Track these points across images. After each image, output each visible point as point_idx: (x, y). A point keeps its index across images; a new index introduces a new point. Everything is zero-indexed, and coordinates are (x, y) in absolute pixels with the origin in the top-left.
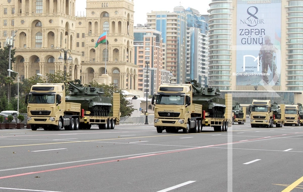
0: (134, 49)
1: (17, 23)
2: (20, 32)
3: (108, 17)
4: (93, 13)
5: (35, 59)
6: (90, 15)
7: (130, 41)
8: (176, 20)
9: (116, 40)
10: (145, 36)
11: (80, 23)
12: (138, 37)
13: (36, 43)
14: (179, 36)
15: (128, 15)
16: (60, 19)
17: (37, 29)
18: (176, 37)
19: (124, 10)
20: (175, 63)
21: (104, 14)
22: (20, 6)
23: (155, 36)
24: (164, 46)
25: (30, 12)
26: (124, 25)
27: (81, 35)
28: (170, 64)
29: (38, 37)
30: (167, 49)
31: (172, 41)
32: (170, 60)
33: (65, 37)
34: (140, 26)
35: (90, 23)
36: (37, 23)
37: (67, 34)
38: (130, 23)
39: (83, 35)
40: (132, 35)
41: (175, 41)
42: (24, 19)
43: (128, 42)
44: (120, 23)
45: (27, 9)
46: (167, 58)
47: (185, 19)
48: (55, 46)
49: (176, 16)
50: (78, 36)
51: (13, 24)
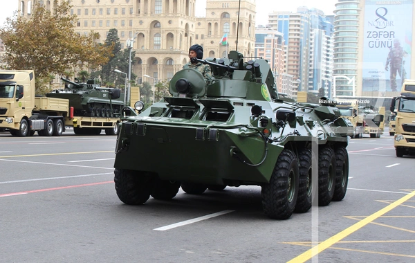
0: (254, 51)
1: (135, 24)
2: (138, 33)
3: (229, 17)
4: (213, 13)
5: (153, 61)
6: (210, 16)
7: (252, 43)
8: (299, 21)
10: (266, 38)
11: (199, 24)
12: (260, 39)
13: (155, 45)
14: (302, 38)
15: (250, 16)
16: (180, 20)
17: (156, 30)
18: (298, 39)
19: (246, 11)
20: (297, 66)
21: (225, 15)
22: (138, 6)
23: (277, 38)
24: (285, 48)
25: (149, 13)
26: (245, 27)
27: (200, 37)
28: (291, 67)
29: (156, 39)
30: (289, 52)
31: (295, 43)
32: (291, 63)
33: (184, 38)
34: (261, 27)
35: (210, 24)
36: (155, 24)
37: (186, 35)
38: (252, 24)
39: (202, 36)
40: (253, 36)
41: (298, 44)
42: (142, 19)
43: (249, 44)
44: (241, 24)
45: (146, 9)
46: (289, 61)
47: (308, 20)
48: (174, 48)
49: (299, 16)
50: (197, 38)
51: (131, 25)
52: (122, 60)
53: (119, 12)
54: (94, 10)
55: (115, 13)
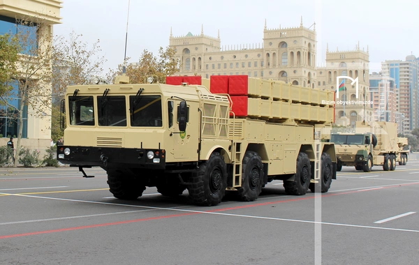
0: (369, 94)
1: (266, 74)
3: (346, 66)
6: (330, 66)
7: (366, 87)
8: (408, 68)
10: (380, 83)
11: (321, 73)
12: (374, 84)
14: (411, 82)
16: (303, 70)
17: (284, 78)
18: (408, 83)
19: (361, 60)
20: (408, 106)
21: (342, 65)
22: (268, 60)
23: (389, 83)
24: (397, 91)
25: (277, 64)
26: (360, 74)
27: (322, 83)
28: (403, 107)
30: (401, 94)
31: (405, 87)
32: (403, 103)
33: (307, 85)
34: (375, 74)
35: (330, 73)
36: (283, 73)
37: (309, 82)
38: (366, 72)
39: (324, 83)
40: (367, 81)
41: (408, 87)
42: (271, 70)
43: (364, 88)
44: (356, 72)
45: (274, 62)
46: (400, 101)
47: (416, 66)
49: (408, 64)
50: (319, 84)
51: (262, 75)
53: (252, 65)
54: (231, 64)
55: (249, 66)
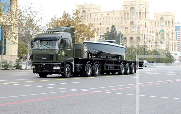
0: (175, 33)
1: (124, 23)
2: (125, 27)
3: (164, 19)
4: (157, 18)
5: (132, 38)
6: (156, 19)
7: (174, 30)
9: (167, 29)
10: (180, 28)
11: (151, 22)
12: (177, 28)
13: (132, 32)
15: (173, 18)
16: (142, 21)
17: (132, 25)
19: (171, 16)
21: (162, 18)
22: (125, 16)
25: (129, 18)
26: (171, 23)
29: (133, 29)
33: (144, 29)
34: (178, 23)
35: (156, 22)
36: (132, 23)
37: (145, 27)
38: (174, 22)
39: (153, 27)
40: (174, 27)
42: (126, 21)
43: (173, 30)
44: (169, 22)
48: (140, 33)
50: (150, 28)
51: (122, 24)
52: (118, 38)
53: (117, 18)
54: (106, 18)
55: (115, 19)
